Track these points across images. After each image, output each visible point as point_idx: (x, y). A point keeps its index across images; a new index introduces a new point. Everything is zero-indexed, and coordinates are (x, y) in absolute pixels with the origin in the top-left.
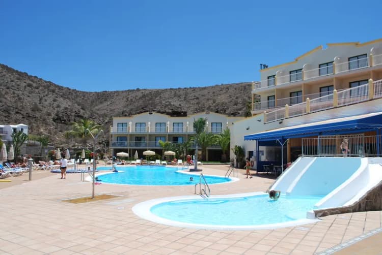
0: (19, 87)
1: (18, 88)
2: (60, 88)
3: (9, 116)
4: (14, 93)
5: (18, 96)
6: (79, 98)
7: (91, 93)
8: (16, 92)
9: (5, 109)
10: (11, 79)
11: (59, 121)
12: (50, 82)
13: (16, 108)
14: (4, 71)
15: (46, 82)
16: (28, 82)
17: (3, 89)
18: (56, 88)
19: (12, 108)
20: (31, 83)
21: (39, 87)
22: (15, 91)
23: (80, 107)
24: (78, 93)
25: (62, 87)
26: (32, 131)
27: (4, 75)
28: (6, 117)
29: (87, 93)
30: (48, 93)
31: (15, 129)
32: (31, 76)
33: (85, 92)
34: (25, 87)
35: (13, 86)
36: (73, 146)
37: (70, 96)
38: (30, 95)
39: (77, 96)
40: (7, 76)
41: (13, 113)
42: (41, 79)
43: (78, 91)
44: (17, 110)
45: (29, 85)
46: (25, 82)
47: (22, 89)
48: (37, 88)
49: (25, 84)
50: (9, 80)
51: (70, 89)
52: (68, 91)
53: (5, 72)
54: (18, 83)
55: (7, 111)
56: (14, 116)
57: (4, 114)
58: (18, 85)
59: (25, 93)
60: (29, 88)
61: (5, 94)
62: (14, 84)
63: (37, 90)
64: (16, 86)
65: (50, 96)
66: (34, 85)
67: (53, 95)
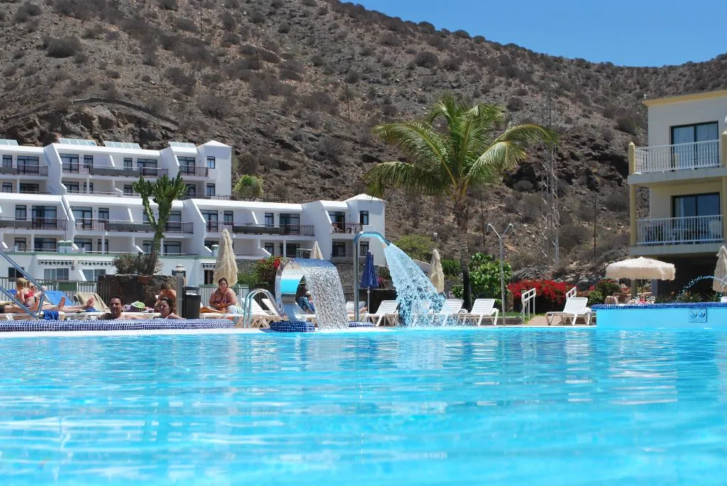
0: (390, 70)
1: (385, 76)
2: (551, 64)
3: (337, 173)
4: (372, 94)
5: (387, 102)
6: (626, 95)
7: (671, 68)
8: (380, 90)
9: (323, 147)
10: (362, 46)
11: (524, 183)
12: (512, 47)
13: (364, 143)
14: (340, 22)
15: (497, 47)
16: (425, 47)
17: (336, 85)
18: (536, 67)
19: (349, 144)
20: (433, 50)
21: (460, 61)
22: (377, 87)
23: (614, 123)
24: (620, 78)
25: (559, 60)
26: (415, 226)
27: (342, 37)
28: (324, 176)
29: (656, 71)
30: (491, 81)
31: (339, 217)
32: (445, 33)
33: (646, 70)
34: (411, 68)
35: (369, 70)
36: (556, 275)
37: (587, 92)
38: (428, 95)
39: (617, 89)
40: (350, 36)
41: (351, 161)
42: (480, 40)
43: (622, 69)
44: (366, 151)
45: (426, 61)
46: (410, 52)
47: (401, 76)
48: (452, 67)
49: (410, 59)
50: (358, 49)
51: (588, 66)
52: (584, 71)
53: (347, 22)
54: (387, 57)
55: (329, 155)
56: (354, 173)
57: (320, 167)
58: (387, 65)
59: (411, 89)
60: (420, 69)
61: (342, 99)
62: (371, 61)
63: (451, 77)
64: (378, 67)
65: (497, 90)
66: (443, 57)
67: (509, 84)
